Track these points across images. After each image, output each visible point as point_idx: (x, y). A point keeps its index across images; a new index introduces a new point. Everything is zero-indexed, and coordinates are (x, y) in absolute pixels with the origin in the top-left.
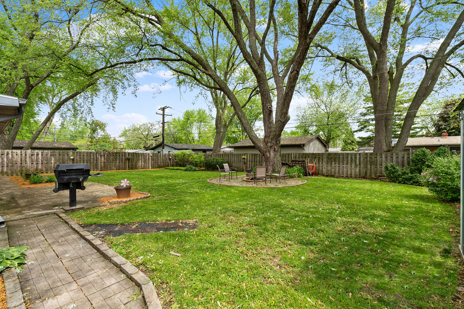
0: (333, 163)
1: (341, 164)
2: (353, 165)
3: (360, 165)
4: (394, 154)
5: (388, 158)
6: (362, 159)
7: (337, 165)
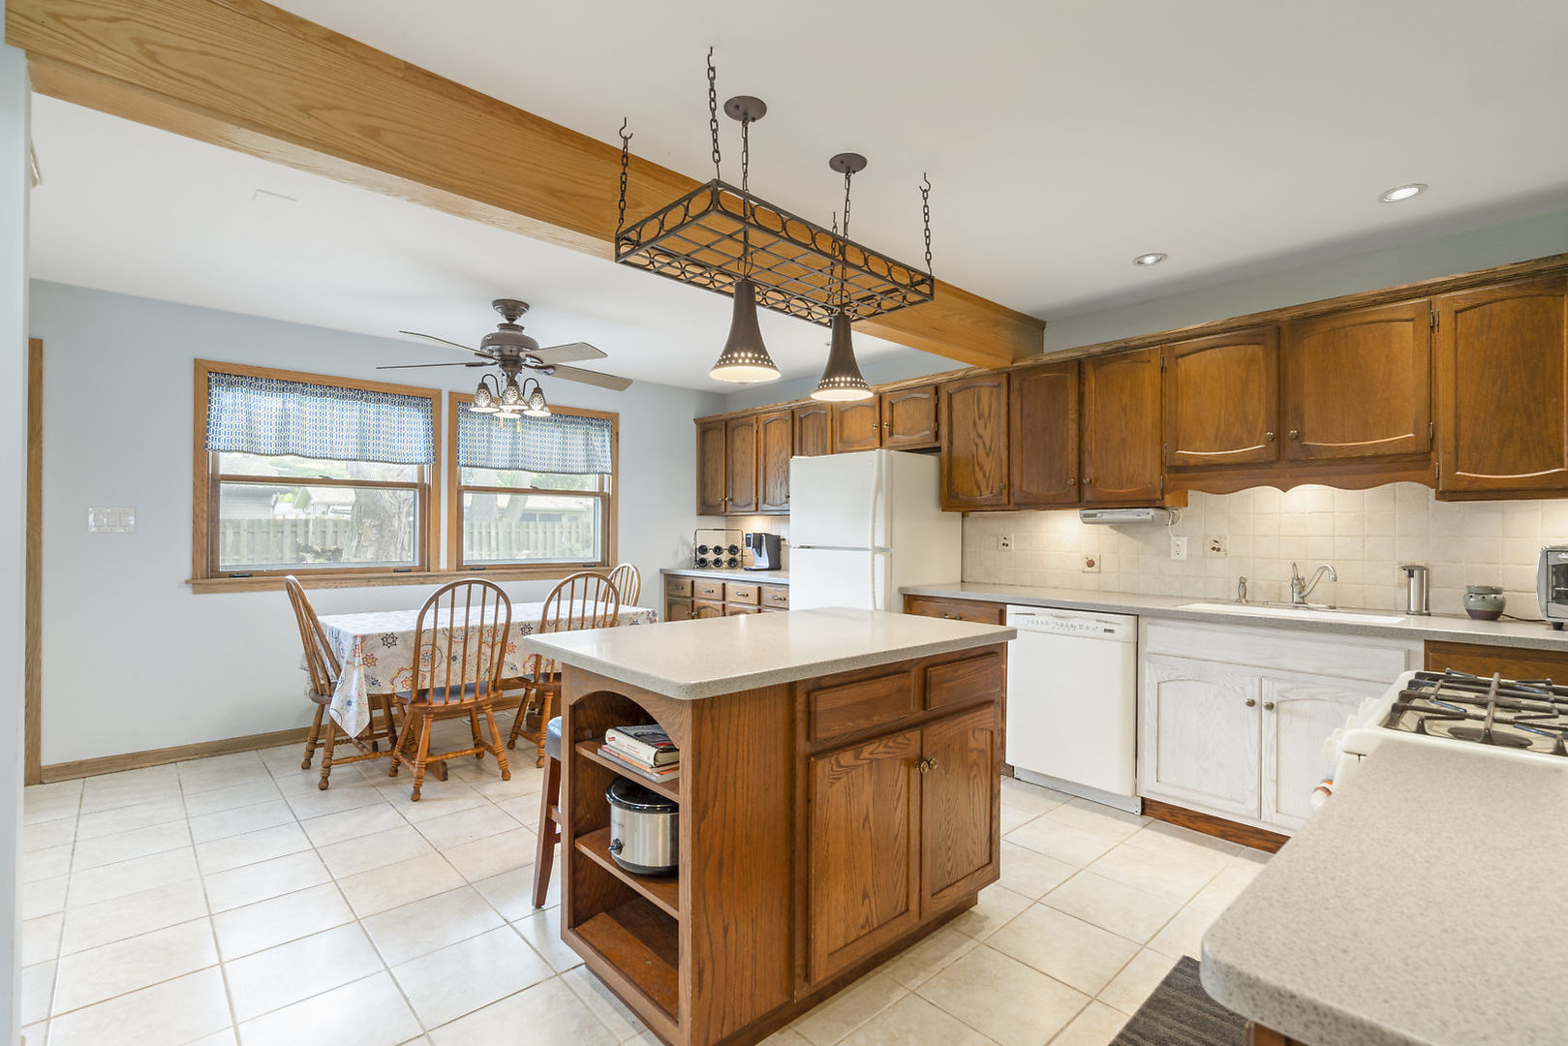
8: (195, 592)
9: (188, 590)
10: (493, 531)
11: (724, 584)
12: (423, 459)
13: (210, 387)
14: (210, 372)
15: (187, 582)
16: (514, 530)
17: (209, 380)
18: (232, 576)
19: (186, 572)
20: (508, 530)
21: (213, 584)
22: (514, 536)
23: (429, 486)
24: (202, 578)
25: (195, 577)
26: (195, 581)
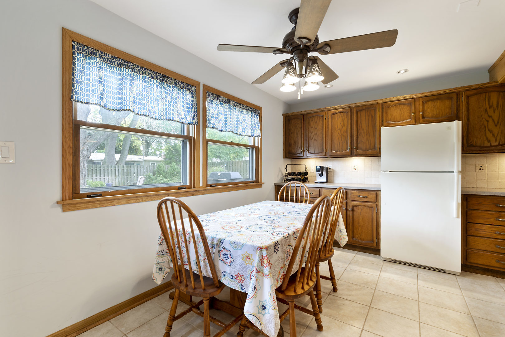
0: (94, 175)
1: (102, 175)
2: (113, 177)
3: (119, 176)
4: (142, 167)
5: (138, 170)
6: (120, 170)
7: (98, 177)
8: (64, 210)
9: (59, 209)
10: (117, 169)
11: (320, 190)
12: (191, 122)
13: (73, 53)
14: (74, 41)
15: (58, 203)
16: (125, 168)
17: (73, 47)
18: (89, 196)
19: (57, 195)
20: (123, 168)
21: (77, 204)
22: (125, 170)
23: (194, 138)
24: (69, 199)
25: (63, 199)
26: (65, 202)
